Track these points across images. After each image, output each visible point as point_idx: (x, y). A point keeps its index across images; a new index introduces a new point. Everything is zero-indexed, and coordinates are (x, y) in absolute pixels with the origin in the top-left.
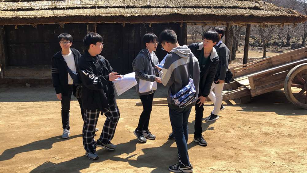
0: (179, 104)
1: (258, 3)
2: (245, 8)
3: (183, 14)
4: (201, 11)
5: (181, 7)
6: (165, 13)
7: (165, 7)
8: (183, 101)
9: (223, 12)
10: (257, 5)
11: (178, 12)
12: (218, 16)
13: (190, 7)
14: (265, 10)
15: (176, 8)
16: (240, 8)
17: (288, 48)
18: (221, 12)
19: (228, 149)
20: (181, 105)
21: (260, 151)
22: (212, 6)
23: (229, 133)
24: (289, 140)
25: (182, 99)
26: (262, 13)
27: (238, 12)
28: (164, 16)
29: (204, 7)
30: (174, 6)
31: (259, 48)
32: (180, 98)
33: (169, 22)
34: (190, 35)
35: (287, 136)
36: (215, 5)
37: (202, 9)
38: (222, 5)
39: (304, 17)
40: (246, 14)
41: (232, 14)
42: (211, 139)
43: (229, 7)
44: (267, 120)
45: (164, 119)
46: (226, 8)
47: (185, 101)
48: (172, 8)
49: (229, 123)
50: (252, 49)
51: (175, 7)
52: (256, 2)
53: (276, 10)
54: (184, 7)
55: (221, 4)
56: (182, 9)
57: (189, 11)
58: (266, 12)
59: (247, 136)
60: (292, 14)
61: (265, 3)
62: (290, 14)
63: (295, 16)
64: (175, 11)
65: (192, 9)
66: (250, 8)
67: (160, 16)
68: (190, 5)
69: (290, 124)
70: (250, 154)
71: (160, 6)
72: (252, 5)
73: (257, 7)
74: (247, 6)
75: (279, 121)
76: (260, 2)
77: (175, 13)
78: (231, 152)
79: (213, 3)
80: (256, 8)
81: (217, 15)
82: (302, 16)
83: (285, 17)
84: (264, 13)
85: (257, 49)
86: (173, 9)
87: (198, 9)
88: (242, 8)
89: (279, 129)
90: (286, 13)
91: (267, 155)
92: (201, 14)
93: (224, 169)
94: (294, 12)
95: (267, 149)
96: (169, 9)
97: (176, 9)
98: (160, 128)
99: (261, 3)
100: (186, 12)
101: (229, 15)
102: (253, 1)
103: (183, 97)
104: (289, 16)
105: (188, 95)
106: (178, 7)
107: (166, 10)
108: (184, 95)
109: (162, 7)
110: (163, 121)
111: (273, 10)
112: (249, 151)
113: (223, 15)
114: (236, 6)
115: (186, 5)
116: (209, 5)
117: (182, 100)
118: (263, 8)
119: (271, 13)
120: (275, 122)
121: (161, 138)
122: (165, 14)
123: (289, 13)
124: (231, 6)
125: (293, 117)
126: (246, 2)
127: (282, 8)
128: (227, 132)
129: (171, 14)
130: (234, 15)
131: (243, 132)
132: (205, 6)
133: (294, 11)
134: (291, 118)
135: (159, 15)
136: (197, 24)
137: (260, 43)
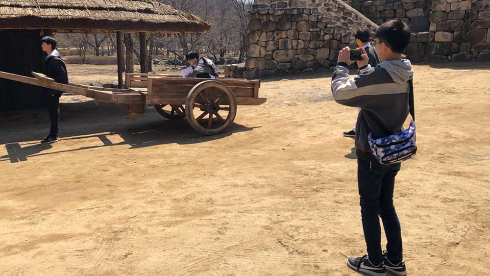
0: (382, 156)
1: (152, 4)
2: (133, 11)
3: (42, 17)
4: (70, 13)
5: (38, 7)
6: (12, 14)
7: (12, 6)
8: (391, 154)
9: (103, 15)
10: (150, 7)
11: (34, 14)
12: (95, 20)
13: (54, 7)
14: (160, 14)
15: (30, 7)
16: (127, 11)
17: (222, 66)
18: (99, 15)
19: (103, 188)
20: (384, 160)
21: (140, 184)
22: (86, 6)
23: (108, 172)
24: (177, 169)
25: (390, 150)
26: (156, 18)
27: (123, 16)
28: (11, 19)
29: (75, 8)
30: (28, 4)
31: (183, 66)
32: (388, 148)
33: (20, 28)
34: (75, 49)
35: (176, 166)
36: (91, 6)
37: (73, 10)
38: (101, 6)
39: (207, 24)
40: (135, 20)
41: (115, 19)
42: (83, 181)
43: (111, 9)
44: (159, 152)
45: (19, 168)
46: (106, 9)
47: (394, 155)
48: (25, 7)
49: (110, 161)
50: (173, 69)
51: (28, 7)
52: (149, 3)
53: (174, 14)
54: (44, 7)
55: (100, 4)
56: (41, 10)
57: (52, 13)
58: (161, 17)
59: (129, 171)
60: (193, 20)
61: (160, 4)
62: (190, 21)
63: (196, 23)
64: (30, 12)
65: (57, 10)
66: (140, 11)
67: (3, 19)
68: (53, 4)
69: (183, 153)
70: (128, 189)
71: (4, 3)
72: (143, 6)
73: (150, 9)
74: (136, 8)
75: (173, 152)
76: (153, 3)
77: (30, 15)
78: (106, 190)
79: (88, 3)
80: (148, 11)
81: (93, 19)
82: (204, 24)
83: (184, 23)
84: (158, 18)
85: (179, 69)
86: (27, 8)
87: (66, 11)
88: (129, 10)
89: (169, 160)
90: (186, 18)
91: (147, 186)
92: (70, 17)
93: (93, 207)
94: (194, 17)
95: (149, 181)
96: (19, 9)
97: (31, 10)
98: (12, 179)
99: (155, 4)
100: (47, 14)
101: (110, 20)
102: (145, 1)
103: (393, 147)
104: (188, 22)
105: (402, 147)
106: (35, 7)
107: (14, 11)
108: (396, 145)
109: (8, 6)
110: (16, 170)
111: (170, 14)
112: (127, 186)
113: (102, 20)
114: (121, 8)
115: (46, 4)
116: (82, 5)
117: (390, 152)
118: (157, 11)
119: (167, 18)
120: (168, 153)
121: (12, 190)
122: (12, 16)
123: (189, 18)
124: (114, 7)
125: (189, 146)
126: (135, 3)
127: (182, 13)
128: (105, 171)
129: (22, 16)
130: (118, 21)
131: (126, 168)
132: (76, 5)
133: (196, 17)
134: (188, 147)
135: (2, 17)
136: (74, 31)
137: (184, 59)
